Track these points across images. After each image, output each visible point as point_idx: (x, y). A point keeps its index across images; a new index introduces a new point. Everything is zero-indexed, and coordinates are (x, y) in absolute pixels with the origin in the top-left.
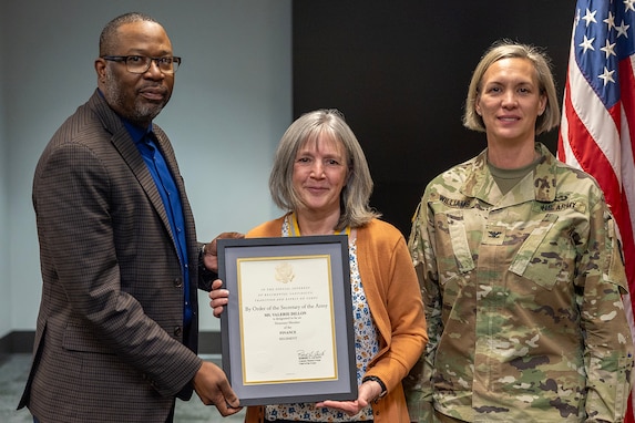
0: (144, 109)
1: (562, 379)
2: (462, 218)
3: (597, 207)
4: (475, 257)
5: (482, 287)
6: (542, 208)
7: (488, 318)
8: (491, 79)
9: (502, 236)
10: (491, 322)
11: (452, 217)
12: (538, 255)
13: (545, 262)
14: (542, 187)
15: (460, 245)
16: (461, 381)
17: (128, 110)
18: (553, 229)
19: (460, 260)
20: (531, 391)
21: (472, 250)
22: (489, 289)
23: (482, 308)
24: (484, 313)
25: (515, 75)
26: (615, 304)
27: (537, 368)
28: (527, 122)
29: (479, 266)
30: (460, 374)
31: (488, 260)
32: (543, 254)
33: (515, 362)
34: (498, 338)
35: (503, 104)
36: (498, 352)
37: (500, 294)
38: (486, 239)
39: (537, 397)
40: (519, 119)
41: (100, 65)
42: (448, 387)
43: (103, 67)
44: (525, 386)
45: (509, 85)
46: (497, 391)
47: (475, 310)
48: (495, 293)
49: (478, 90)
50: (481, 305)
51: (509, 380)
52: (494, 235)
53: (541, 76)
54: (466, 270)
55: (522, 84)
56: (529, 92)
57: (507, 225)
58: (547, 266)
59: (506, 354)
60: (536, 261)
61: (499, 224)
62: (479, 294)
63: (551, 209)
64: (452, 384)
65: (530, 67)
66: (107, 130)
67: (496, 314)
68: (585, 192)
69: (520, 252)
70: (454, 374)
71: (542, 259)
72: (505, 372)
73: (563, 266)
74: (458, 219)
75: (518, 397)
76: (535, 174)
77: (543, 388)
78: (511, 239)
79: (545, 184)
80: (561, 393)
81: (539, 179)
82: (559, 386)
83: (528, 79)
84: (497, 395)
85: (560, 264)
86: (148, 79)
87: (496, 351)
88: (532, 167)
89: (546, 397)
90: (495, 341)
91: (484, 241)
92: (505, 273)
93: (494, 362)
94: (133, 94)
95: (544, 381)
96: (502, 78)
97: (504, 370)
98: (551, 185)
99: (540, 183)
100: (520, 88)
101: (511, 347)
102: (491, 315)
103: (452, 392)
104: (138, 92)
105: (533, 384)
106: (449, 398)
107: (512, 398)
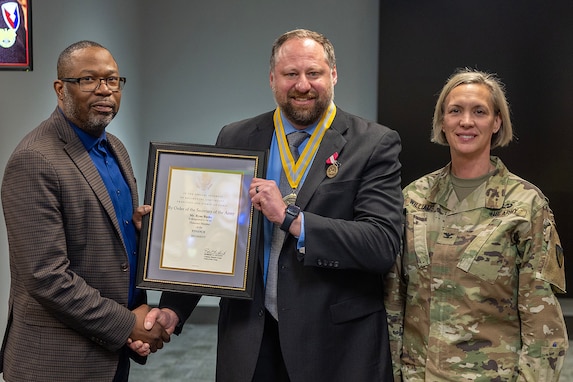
0: (95, 120)
1: (502, 360)
2: (426, 220)
3: (539, 214)
4: (431, 254)
5: (435, 280)
6: (491, 214)
7: (440, 307)
8: (452, 103)
9: (454, 237)
10: (442, 311)
11: (417, 218)
12: (481, 254)
13: (488, 260)
14: (493, 196)
15: (420, 243)
16: (420, 358)
17: (82, 121)
18: (496, 231)
19: (419, 256)
20: (474, 370)
21: (429, 248)
22: (441, 282)
23: (435, 298)
24: (436, 302)
25: (474, 99)
26: (544, 299)
27: (480, 350)
28: (483, 138)
29: (433, 261)
30: (420, 353)
31: (442, 257)
32: (486, 253)
33: (461, 344)
34: (448, 324)
35: (461, 123)
36: (446, 336)
37: (449, 286)
38: (441, 240)
39: (479, 376)
40: (475, 136)
41: (58, 85)
42: (411, 362)
43: (61, 88)
44: (470, 365)
45: (467, 108)
46: (445, 369)
47: (429, 300)
48: (445, 286)
49: (442, 111)
50: (435, 295)
51: (456, 360)
52: (448, 236)
53: (495, 100)
54: (423, 265)
55: (478, 106)
56: (484, 113)
57: (459, 228)
58: (489, 263)
59: (454, 338)
60: (479, 259)
61: (454, 226)
62: (432, 286)
63: (497, 215)
64: (413, 360)
65: (486, 92)
66: (61, 140)
67: (447, 304)
68: (529, 201)
69: (467, 251)
70: (415, 351)
71: (485, 257)
72: (452, 353)
73: (504, 263)
74: (422, 220)
75: (463, 375)
76: (488, 184)
77: (485, 367)
78: (461, 240)
79: (496, 194)
80: (501, 372)
81: (491, 189)
82: (499, 366)
83: (484, 103)
84: (445, 373)
85: (501, 261)
86: (99, 95)
87: (445, 334)
88: (485, 178)
89: (487, 375)
90: (445, 327)
91: (439, 241)
92: (454, 269)
93: (443, 344)
94: (86, 108)
95: (486, 362)
96: (461, 102)
97: (451, 352)
98: (500, 195)
99: (491, 192)
100: (477, 110)
101: (457, 333)
102: (442, 304)
103: (414, 367)
104: (90, 106)
105: (476, 364)
106: (412, 372)
107: (458, 375)
